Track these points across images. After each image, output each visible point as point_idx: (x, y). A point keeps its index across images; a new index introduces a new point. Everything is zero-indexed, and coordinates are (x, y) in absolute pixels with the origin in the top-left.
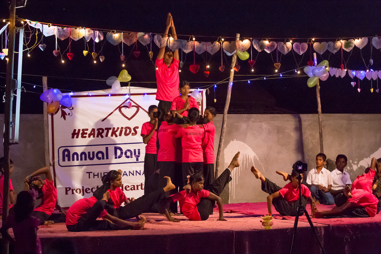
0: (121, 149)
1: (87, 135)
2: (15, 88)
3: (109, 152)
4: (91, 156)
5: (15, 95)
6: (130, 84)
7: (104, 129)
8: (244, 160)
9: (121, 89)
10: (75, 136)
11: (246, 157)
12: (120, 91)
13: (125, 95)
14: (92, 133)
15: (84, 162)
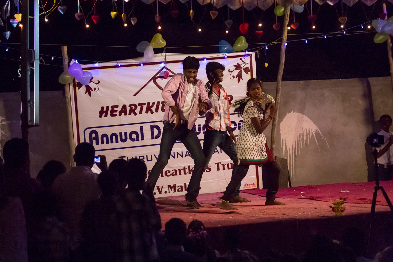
1: (118, 113)
2: (32, 60)
3: (144, 132)
4: (124, 138)
5: (32, 68)
6: (166, 50)
7: (137, 105)
8: (304, 135)
9: (155, 56)
10: (104, 115)
11: (306, 131)
12: (153, 59)
13: (160, 63)
14: (123, 110)
15: (115, 145)
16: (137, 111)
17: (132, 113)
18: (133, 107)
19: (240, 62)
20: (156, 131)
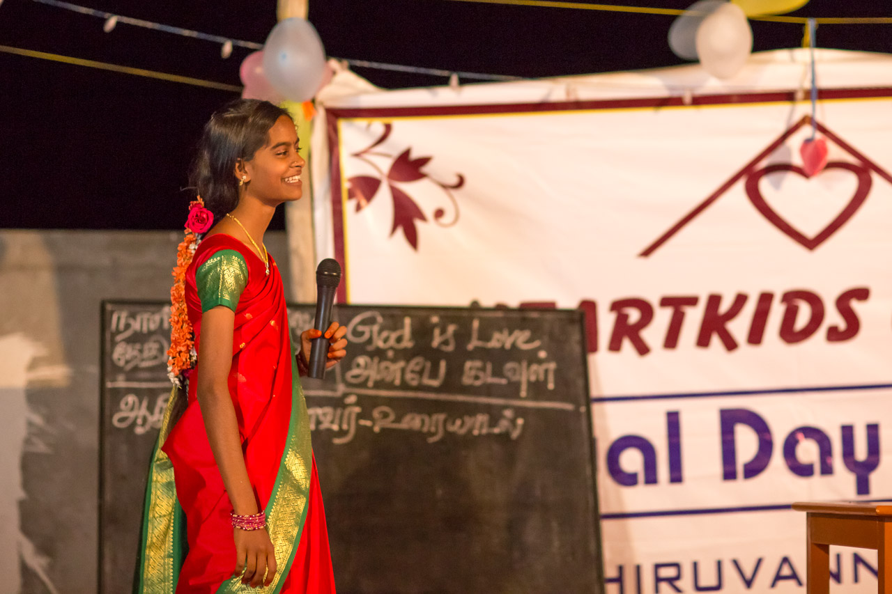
0: (759, 425)
3: (683, 439)
7: (656, 304)
16: (654, 334)
17: (627, 343)
18: (634, 315)
20: (747, 443)
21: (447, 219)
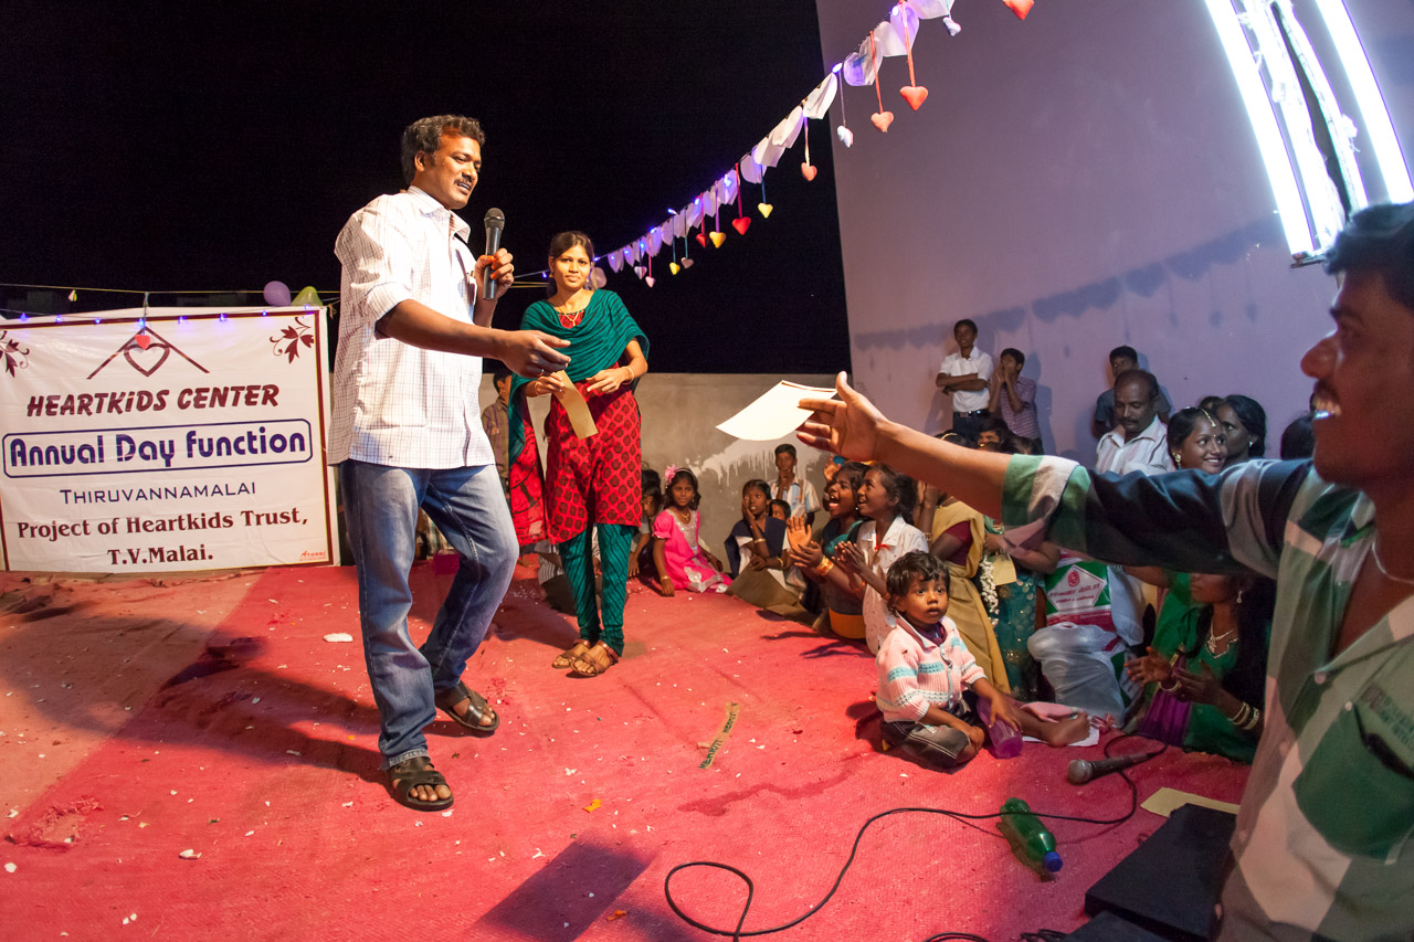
0: (130, 440)
1: (58, 410)
3: (104, 447)
4: (68, 456)
7: (94, 396)
10: (35, 411)
13: (137, 320)
14: (68, 407)
15: (53, 468)
16: (93, 407)
17: (84, 411)
18: (86, 400)
19: (295, 325)
20: (126, 446)
21: (24, 365)
